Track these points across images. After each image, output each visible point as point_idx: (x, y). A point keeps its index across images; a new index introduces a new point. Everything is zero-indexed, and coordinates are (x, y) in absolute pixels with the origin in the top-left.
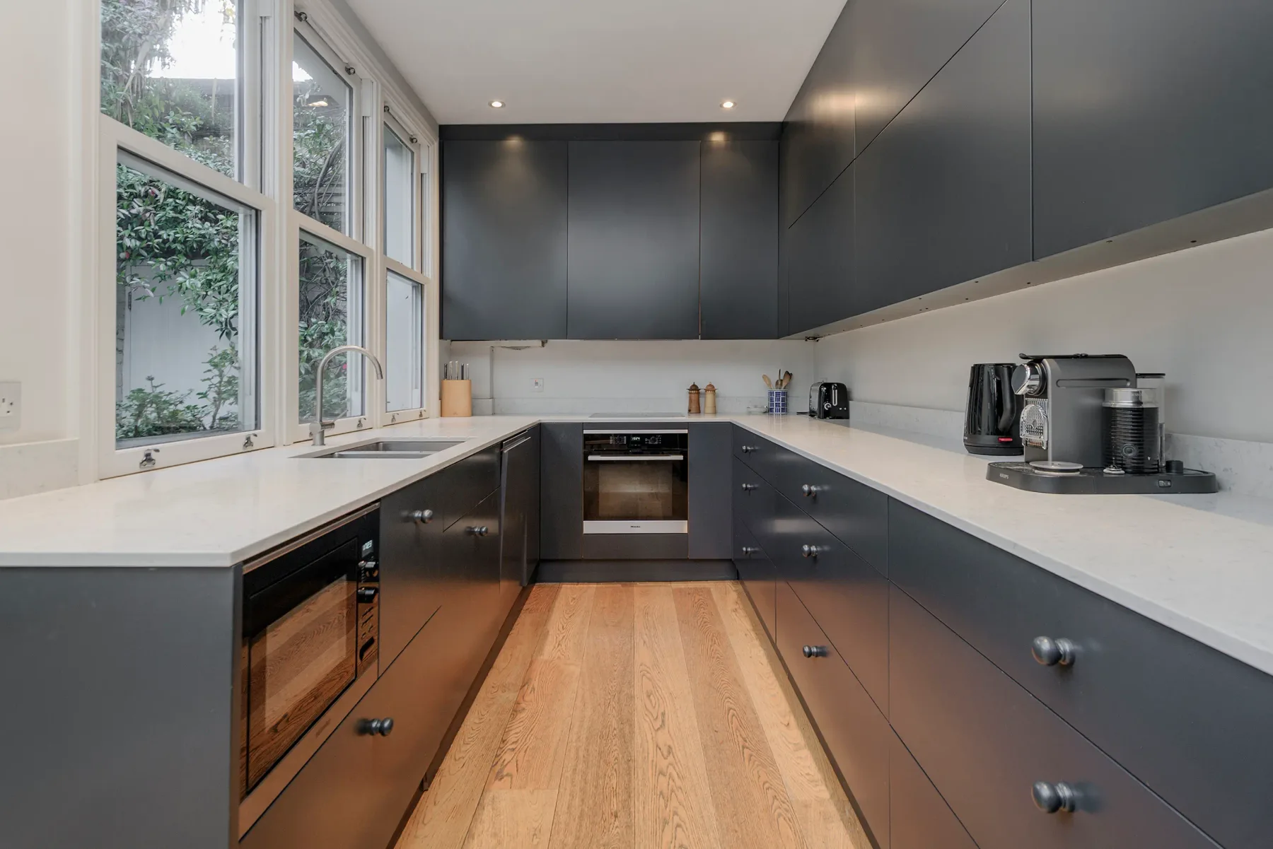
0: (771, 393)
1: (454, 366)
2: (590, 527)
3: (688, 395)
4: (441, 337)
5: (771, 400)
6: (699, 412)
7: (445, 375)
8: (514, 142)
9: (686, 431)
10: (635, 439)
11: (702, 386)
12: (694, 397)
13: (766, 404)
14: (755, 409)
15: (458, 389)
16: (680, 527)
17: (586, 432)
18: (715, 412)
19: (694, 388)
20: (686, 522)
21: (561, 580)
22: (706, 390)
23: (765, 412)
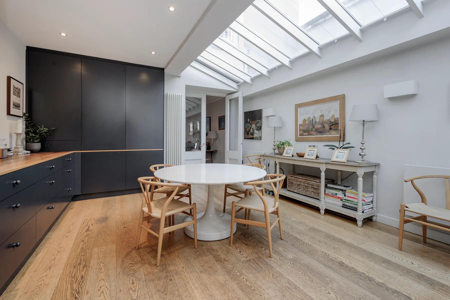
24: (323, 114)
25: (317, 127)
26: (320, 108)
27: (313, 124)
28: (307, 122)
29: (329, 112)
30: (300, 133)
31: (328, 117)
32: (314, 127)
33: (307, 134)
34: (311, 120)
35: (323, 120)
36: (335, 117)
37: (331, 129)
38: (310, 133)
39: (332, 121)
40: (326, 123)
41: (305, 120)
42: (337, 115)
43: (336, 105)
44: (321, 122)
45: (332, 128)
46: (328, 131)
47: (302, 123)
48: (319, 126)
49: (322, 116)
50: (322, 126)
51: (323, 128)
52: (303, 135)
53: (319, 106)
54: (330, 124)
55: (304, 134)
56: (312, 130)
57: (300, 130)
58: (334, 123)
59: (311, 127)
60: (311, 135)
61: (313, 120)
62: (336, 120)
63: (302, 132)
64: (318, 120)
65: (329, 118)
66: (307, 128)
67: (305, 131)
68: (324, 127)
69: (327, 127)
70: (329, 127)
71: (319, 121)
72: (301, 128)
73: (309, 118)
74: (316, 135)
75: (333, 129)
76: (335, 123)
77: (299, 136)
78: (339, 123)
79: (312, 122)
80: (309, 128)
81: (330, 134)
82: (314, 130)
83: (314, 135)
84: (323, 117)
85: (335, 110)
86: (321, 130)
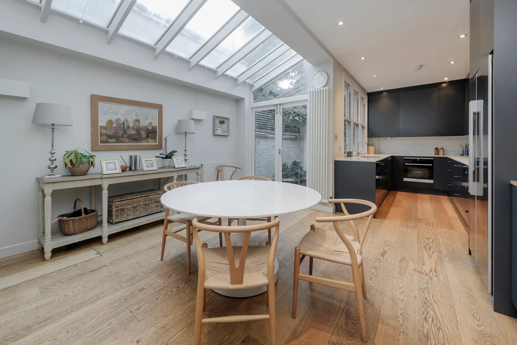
0: (463, 150)
1: (371, 143)
2: (405, 179)
3: (435, 150)
4: (368, 137)
5: (463, 152)
6: (438, 154)
7: (368, 145)
8: (385, 93)
9: (433, 159)
10: (418, 160)
11: (439, 148)
12: (436, 151)
13: (461, 153)
14: (457, 154)
15: (372, 148)
16: (431, 181)
17: (404, 158)
18: (444, 155)
19: (437, 149)
20: (433, 180)
21: (398, 191)
22: (440, 149)
23: (461, 155)
24: (139, 119)
25: (130, 133)
26: (135, 111)
27: (124, 129)
28: (114, 125)
29: (146, 118)
30: (102, 140)
31: (144, 123)
32: (126, 133)
33: (114, 140)
34: (121, 123)
35: (139, 125)
36: (153, 125)
37: (148, 137)
38: (120, 140)
39: (149, 129)
40: (142, 130)
41: (110, 122)
42: (155, 123)
43: (155, 112)
44: (136, 127)
45: (149, 135)
46: (145, 139)
47: (106, 125)
48: (133, 132)
49: (138, 121)
50: (137, 132)
51: (138, 135)
52: (107, 142)
53: (133, 108)
54: (147, 131)
55: (110, 140)
56: (122, 136)
57: (101, 135)
58: (151, 131)
59: (121, 133)
60: (122, 142)
61: (124, 123)
62: (154, 128)
63: (104, 138)
64: (131, 125)
65: (146, 125)
66: (115, 132)
67: (110, 137)
68: (140, 134)
69: (143, 134)
70: (146, 135)
71: (133, 126)
72: (104, 132)
73: (118, 120)
74: (130, 142)
75: (151, 137)
76: (153, 131)
77: (99, 144)
78: (157, 132)
79: (122, 126)
80: (118, 134)
81: (148, 142)
82: (125, 136)
83: (127, 143)
84: (138, 123)
85: (153, 118)
86: (136, 138)
